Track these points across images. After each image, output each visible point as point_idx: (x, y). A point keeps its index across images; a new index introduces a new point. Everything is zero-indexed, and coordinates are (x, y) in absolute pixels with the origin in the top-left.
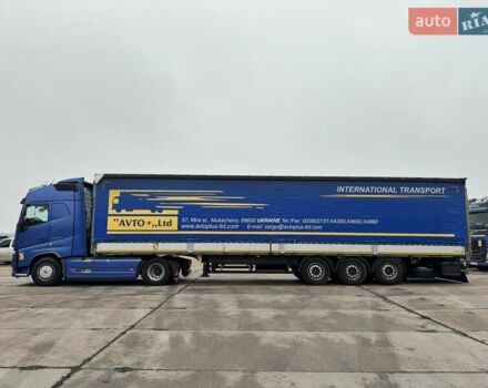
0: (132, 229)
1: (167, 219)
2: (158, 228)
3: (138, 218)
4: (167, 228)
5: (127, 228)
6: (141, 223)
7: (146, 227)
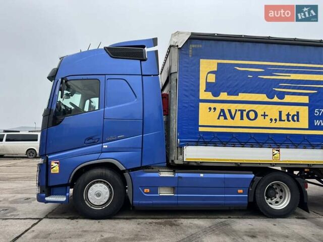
0: (239, 124)
1: (293, 110)
2: (279, 124)
3: (247, 107)
4: (292, 124)
5: (229, 122)
6: (252, 115)
7: (261, 122)
